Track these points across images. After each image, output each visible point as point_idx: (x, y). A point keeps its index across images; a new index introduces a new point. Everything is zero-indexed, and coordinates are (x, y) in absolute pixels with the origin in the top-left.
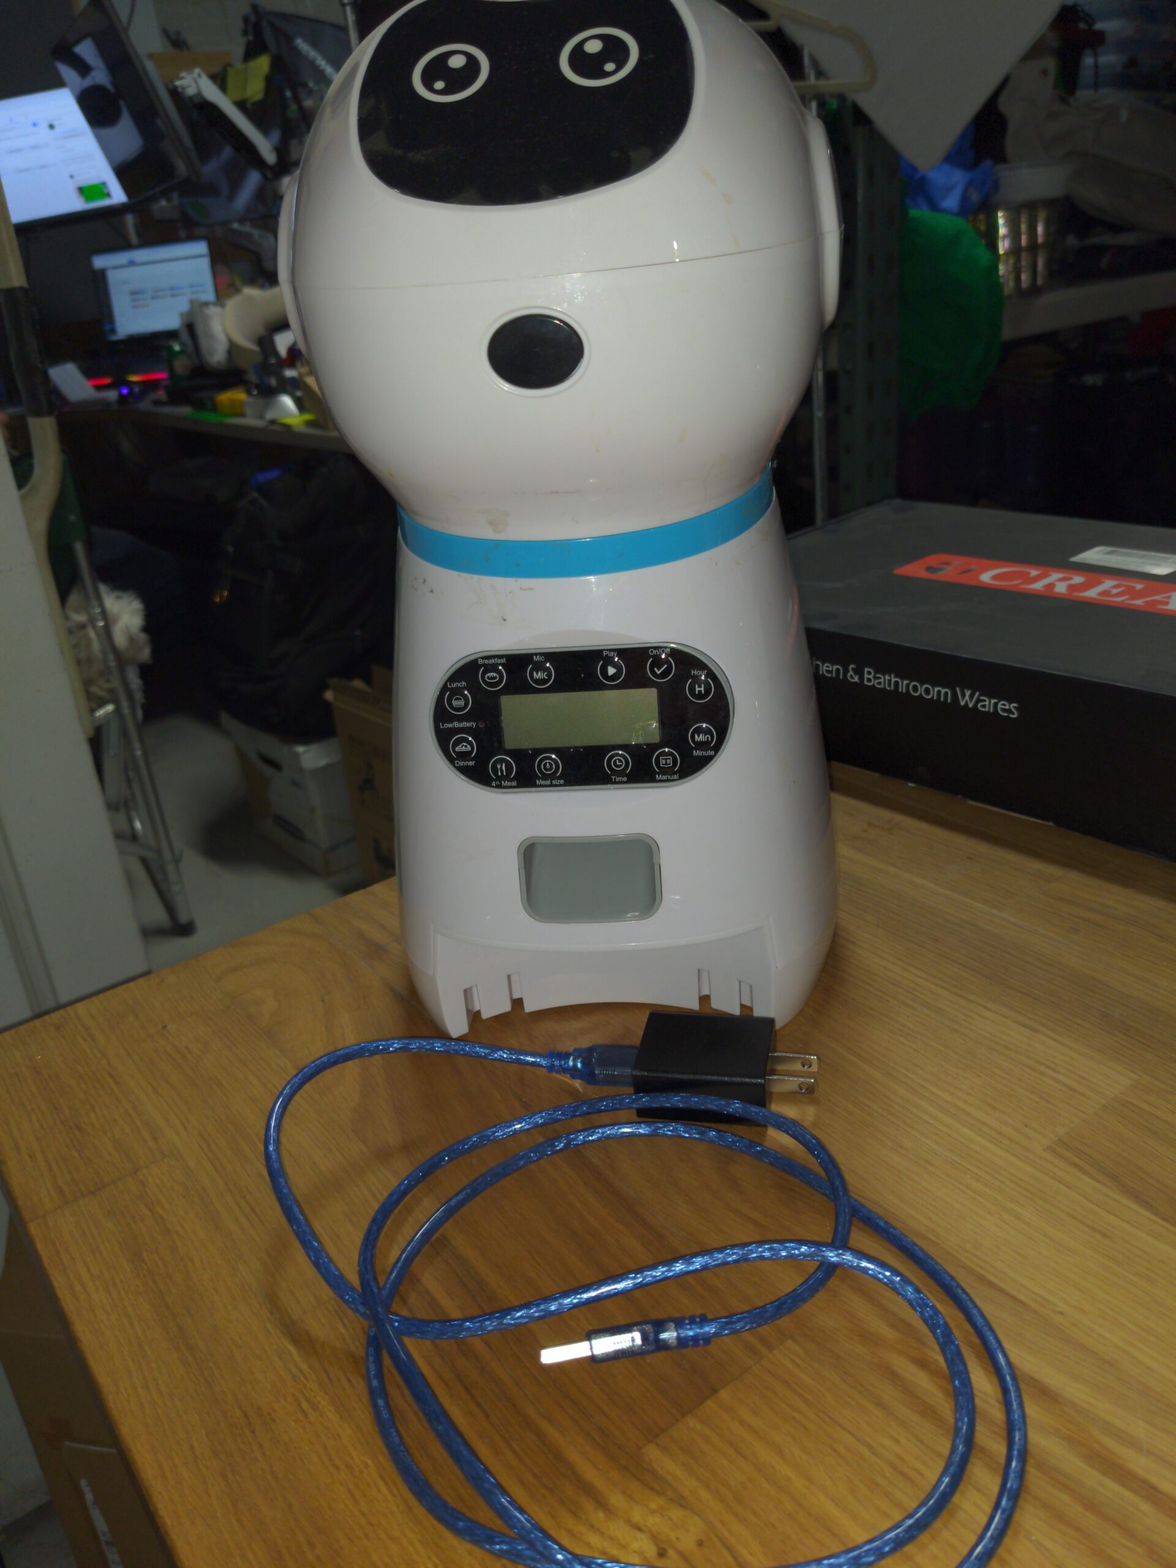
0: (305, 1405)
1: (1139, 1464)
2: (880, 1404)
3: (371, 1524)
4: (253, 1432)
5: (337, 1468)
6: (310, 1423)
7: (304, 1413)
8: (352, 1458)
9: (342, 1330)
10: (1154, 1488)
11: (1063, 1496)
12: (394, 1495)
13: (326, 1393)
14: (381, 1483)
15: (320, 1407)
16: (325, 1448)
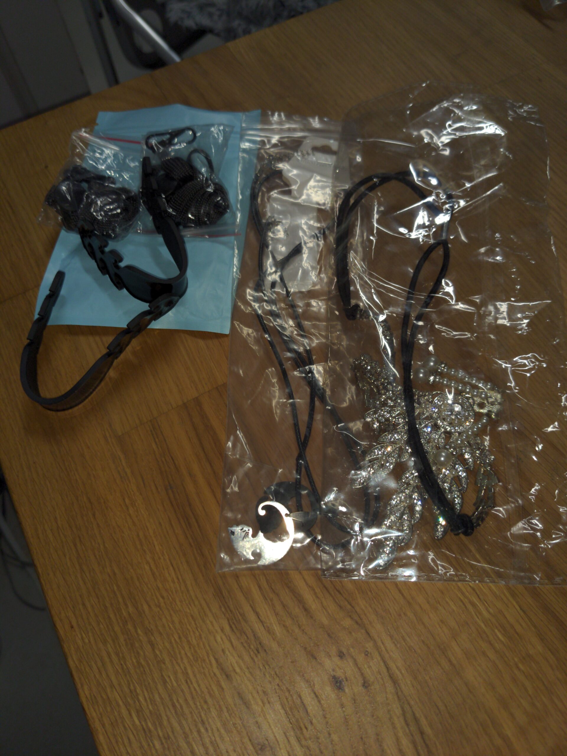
0: (127, 501)
3: (163, 598)
4: (94, 515)
5: (145, 551)
6: (130, 515)
7: (126, 506)
8: (154, 546)
9: (154, 446)
12: (178, 579)
13: (141, 494)
14: (171, 568)
15: (137, 504)
16: (138, 535)
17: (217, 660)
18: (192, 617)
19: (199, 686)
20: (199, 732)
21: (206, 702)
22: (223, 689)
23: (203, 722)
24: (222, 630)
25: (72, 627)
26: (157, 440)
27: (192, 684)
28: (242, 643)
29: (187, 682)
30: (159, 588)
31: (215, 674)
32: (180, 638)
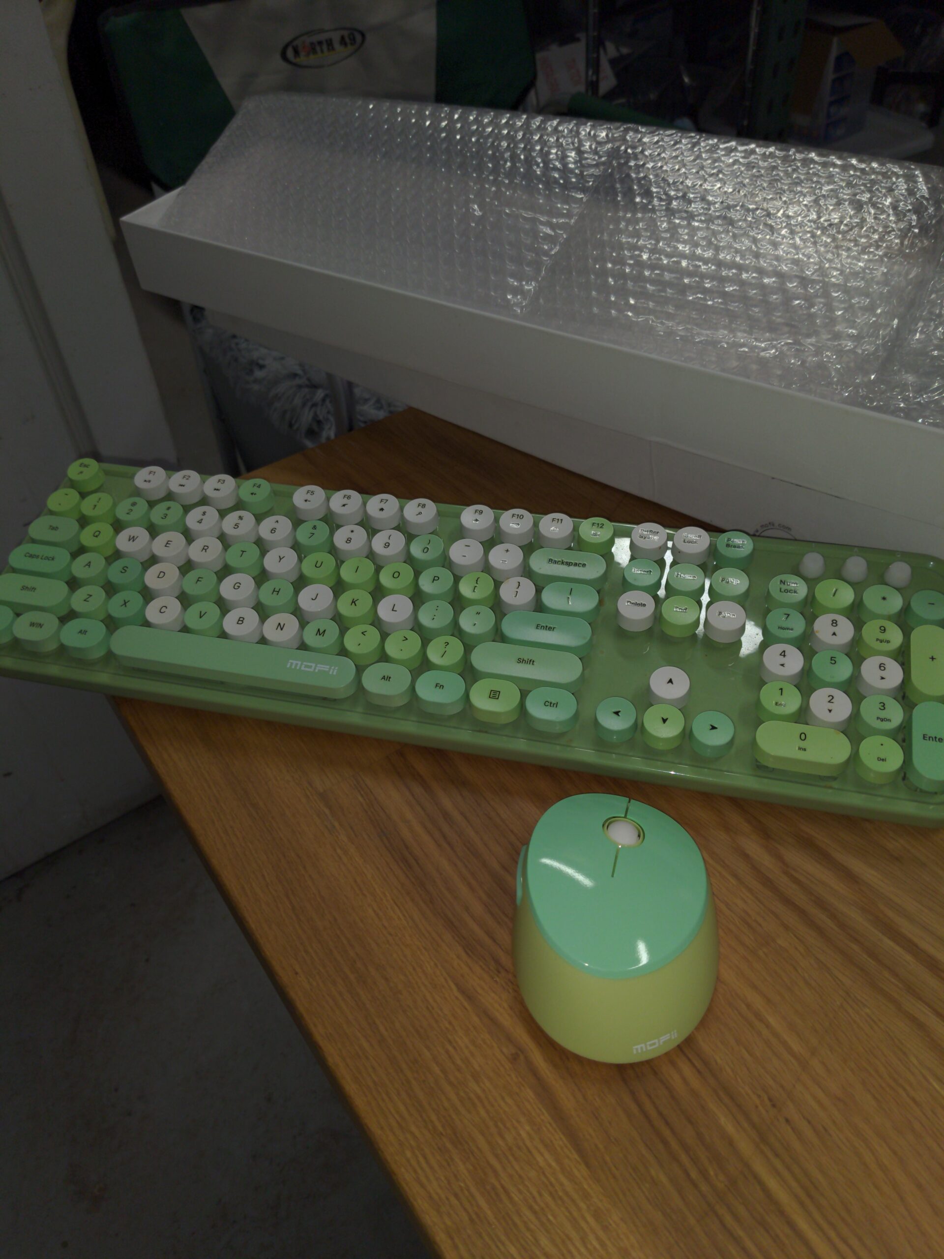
0: (339, 851)
1: (906, 928)
2: (735, 876)
3: (390, 934)
4: (305, 869)
5: (365, 895)
6: (344, 863)
7: (339, 856)
8: (375, 889)
9: (360, 799)
10: (916, 946)
11: (855, 947)
12: (404, 915)
13: (353, 843)
14: (396, 908)
15: (350, 853)
16: (355, 881)
17: (457, 985)
18: (425, 949)
19: (441, 1010)
20: (447, 1052)
21: (450, 1023)
22: (466, 1009)
23: (450, 1042)
24: (458, 957)
25: (297, 973)
26: (362, 793)
27: (433, 1009)
28: (481, 966)
29: (428, 1008)
30: (385, 927)
31: (457, 998)
32: (414, 969)
